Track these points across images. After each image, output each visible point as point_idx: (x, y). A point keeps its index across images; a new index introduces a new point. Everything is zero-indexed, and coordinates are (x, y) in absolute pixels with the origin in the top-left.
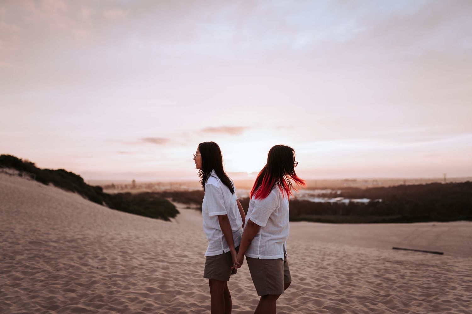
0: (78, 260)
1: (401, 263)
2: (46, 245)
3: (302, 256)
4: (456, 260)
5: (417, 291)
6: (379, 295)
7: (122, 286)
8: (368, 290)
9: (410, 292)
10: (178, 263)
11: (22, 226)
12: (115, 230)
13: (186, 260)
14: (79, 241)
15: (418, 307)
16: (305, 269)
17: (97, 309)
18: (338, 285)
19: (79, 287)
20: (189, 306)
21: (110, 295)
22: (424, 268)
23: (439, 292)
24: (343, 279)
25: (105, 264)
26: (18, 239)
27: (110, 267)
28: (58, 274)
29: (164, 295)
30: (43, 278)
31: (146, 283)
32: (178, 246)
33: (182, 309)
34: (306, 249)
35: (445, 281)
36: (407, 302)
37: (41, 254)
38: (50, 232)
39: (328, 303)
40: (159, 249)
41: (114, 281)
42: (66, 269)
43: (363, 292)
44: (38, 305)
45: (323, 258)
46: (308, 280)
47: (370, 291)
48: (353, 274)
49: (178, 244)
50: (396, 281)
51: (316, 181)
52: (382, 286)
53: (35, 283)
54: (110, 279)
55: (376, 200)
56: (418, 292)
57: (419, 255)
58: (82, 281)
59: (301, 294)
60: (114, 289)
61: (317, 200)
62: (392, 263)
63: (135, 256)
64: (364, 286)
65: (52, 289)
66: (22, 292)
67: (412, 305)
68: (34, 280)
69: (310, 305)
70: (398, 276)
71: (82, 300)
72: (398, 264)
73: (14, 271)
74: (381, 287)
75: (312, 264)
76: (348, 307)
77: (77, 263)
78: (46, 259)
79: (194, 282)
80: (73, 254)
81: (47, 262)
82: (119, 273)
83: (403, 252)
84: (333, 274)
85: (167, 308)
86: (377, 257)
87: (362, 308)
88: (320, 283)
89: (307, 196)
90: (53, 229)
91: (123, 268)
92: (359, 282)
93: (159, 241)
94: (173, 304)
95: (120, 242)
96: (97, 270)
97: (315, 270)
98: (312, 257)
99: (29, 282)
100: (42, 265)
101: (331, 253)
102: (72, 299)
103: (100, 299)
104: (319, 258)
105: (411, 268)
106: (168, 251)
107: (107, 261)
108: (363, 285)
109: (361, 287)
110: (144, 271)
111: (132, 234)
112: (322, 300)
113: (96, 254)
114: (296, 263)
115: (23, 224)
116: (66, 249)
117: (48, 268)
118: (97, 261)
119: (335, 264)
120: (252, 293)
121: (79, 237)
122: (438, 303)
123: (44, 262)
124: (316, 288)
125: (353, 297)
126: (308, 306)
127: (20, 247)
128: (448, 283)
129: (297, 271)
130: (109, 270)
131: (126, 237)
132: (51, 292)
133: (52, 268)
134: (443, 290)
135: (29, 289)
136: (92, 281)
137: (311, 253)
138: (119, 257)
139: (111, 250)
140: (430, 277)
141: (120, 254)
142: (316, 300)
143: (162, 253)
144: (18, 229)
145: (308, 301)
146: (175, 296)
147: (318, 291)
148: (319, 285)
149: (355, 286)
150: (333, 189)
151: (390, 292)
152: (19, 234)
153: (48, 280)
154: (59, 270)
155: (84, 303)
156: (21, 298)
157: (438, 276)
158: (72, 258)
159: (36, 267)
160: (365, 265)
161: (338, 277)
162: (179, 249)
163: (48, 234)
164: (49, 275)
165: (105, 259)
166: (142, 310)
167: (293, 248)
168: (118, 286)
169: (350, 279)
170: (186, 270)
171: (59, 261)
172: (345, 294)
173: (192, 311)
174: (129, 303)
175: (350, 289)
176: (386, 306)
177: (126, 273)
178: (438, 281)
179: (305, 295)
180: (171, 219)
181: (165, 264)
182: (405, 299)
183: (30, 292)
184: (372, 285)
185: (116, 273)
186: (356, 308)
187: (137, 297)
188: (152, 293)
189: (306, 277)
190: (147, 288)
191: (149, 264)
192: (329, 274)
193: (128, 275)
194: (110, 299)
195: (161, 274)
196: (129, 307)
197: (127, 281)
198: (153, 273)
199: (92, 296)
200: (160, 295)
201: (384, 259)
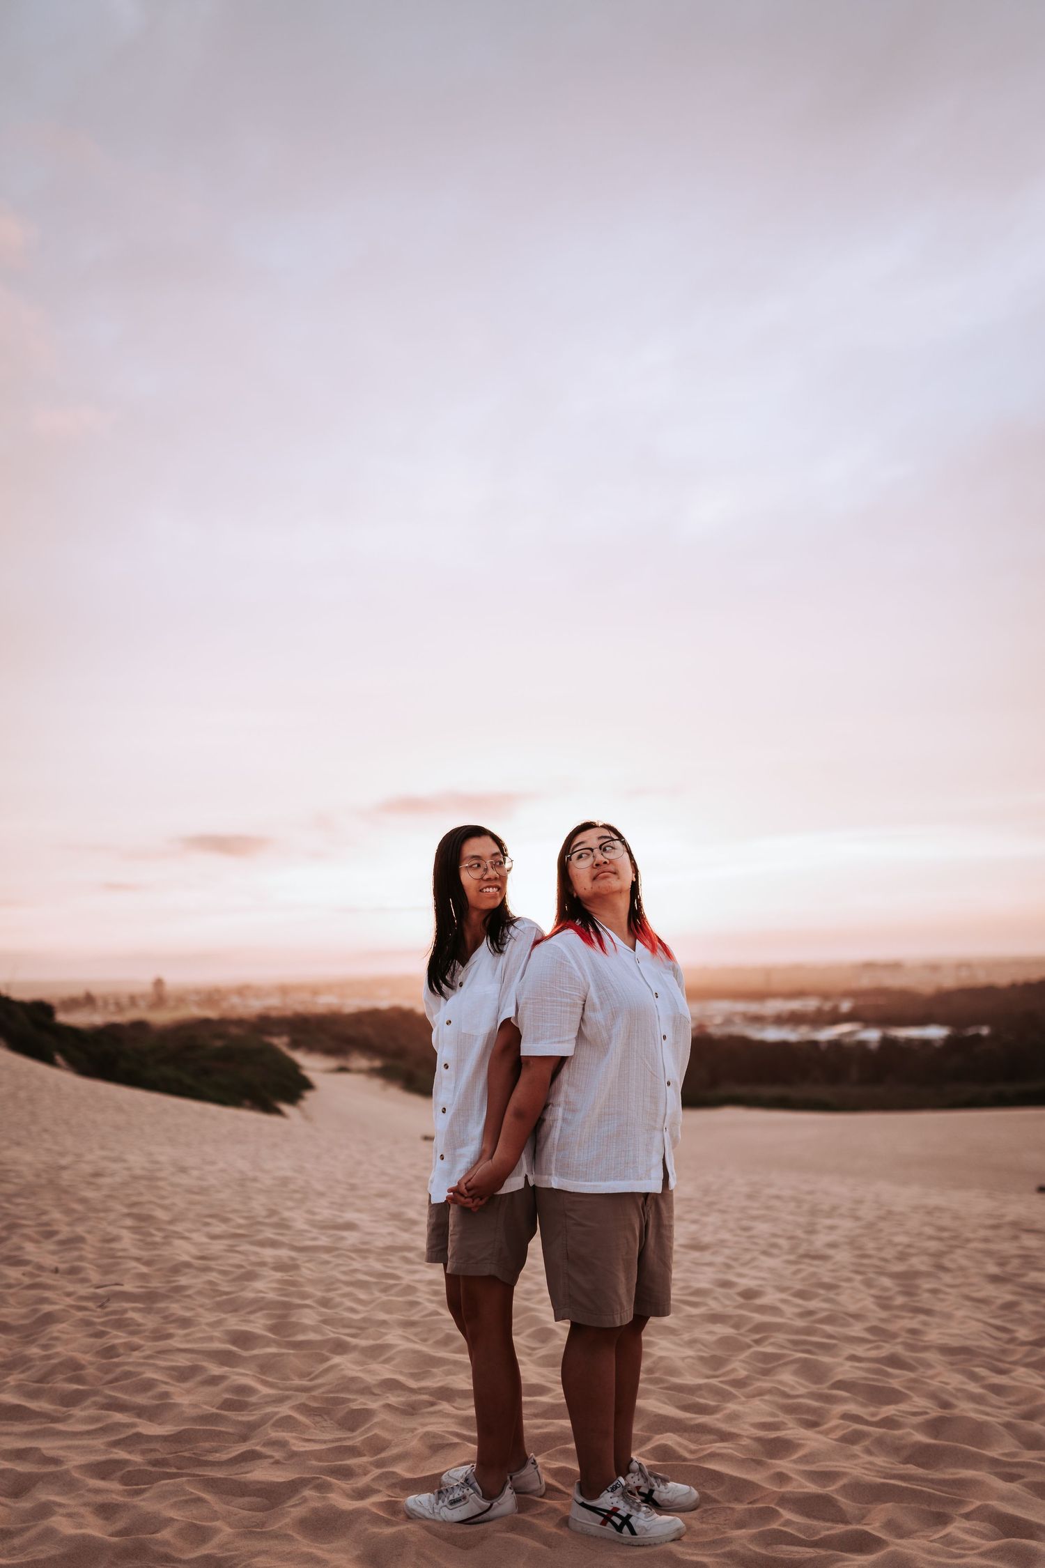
3: (739, 1219)
6: (1013, 1340)
7: (146, 1328)
8: (976, 1326)
10: (328, 1250)
12: (103, 1147)
13: (352, 1238)
16: (753, 1259)
17: (67, 1406)
18: (874, 1311)
20: (376, 1391)
21: (104, 1361)
24: (885, 1289)
25: (81, 1258)
27: (98, 1266)
29: (289, 1354)
31: (223, 1316)
32: (321, 1194)
33: (354, 1400)
34: (750, 1197)
39: (846, 1371)
40: (258, 1206)
41: (114, 1312)
43: (958, 1332)
45: (813, 1223)
46: (771, 1298)
47: (982, 1329)
48: (917, 1274)
49: (319, 1187)
51: (768, 971)
52: (1019, 1312)
54: (101, 1306)
55: (971, 1031)
59: (751, 1342)
60: (119, 1338)
61: (772, 1034)
63: (178, 1228)
64: (960, 1313)
69: (787, 1376)
71: (13, 1379)
74: (1016, 1316)
75: (774, 1245)
76: (915, 1381)
79: (389, 1312)
82: (129, 1287)
84: (853, 1275)
85: (303, 1398)
86: (990, 1216)
87: (963, 1383)
88: (813, 1304)
89: (737, 1020)
91: (144, 1269)
92: (943, 1300)
93: (255, 1180)
94: (321, 1385)
95: (125, 1184)
96: (56, 1276)
97: (789, 1261)
98: (774, 1220)
101: (834, 1208)
103: (74, 1373)
104: (799, 1225)
106: (290, 1209)
107: (88, 1248)
108: (957, 1309)
109: (948, 1316)
110: (213, 1276)
111: (162, 1158)
112: (826, 1359)
113: (47, 1224)
114: (722, 1243)
118: (53, 1247)
119: (853, 1243)
124: (800, 1323)
125: (926, 1348)
126: (781, 1382)
129: (728, 1266)
130: (95, 1277)
131: (143, 1168)
136: (42, 1313)
137: (768, 1208)
138: (125, 1234)
139: (96, 1210)
141: (129, 1222)
142: (806, 1360)
143: (268, 1216)
145: (779, 1365)
146: (328, 1359)
147: (809, 1331)
148: (810, 1313)
149: (928, 1312)
150: (825, 996)
155: (20, 1389)
160: (954, 1242)
161: (868, 1284)
162: (324, 1202)
165: (81, 1239)
166: (220, 1408)
167: (706, 1192)
168: (131, 1328)
169: (909, 1292)
170: (355, 1271)
172: (899, 1340)
173: (388, 1407)
174: (172, 1385)
175: (914, 1323)
176: (1039, 1375)
177: (155, 1284)
179: (764, 1347)
180: (285, 1107)
181: (284, 1253)
184: (988, 1309)
185: (122, 1285)
186: (942, 1385)
187: (196, 1363)
188: (246, 1349)
189: (761, 1286)
190: (228, 1332)
191: (231, 1254)
192: (838, 1274)
193: (161, 1291)
194: (106, 1373)
195: (274, 1285)
196: (172, 1399)
197: (159, 1311)
198: (246, 1283)
199: (45, 1363)
200: (275, 1355)
201: (1013, 1224)
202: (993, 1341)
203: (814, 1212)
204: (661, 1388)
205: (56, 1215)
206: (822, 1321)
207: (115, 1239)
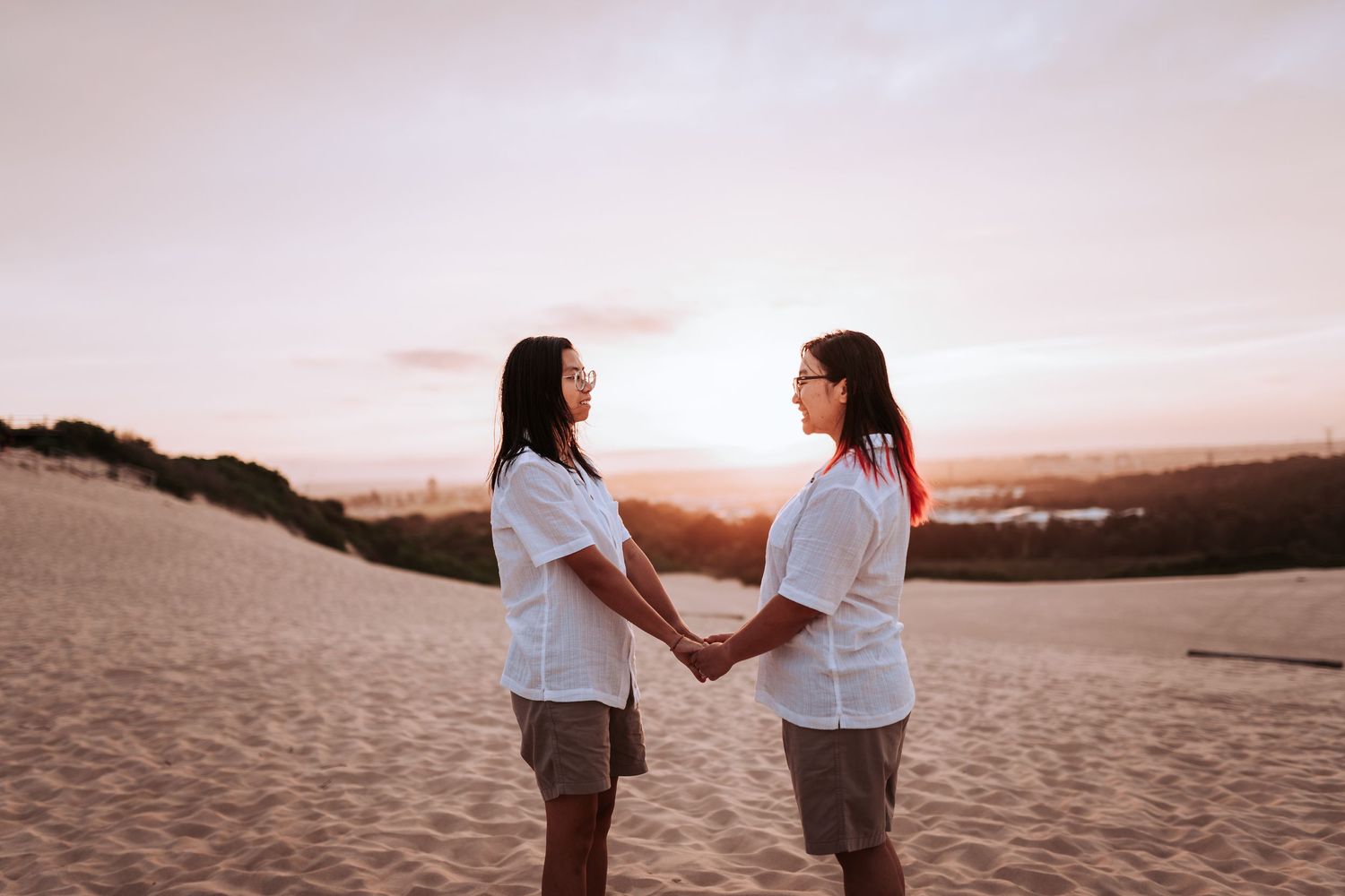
0: (238, 725)
1: (1222, 702)
2: (154, 681)
5: (1293, 800)
6: (1172, 819)
8: (1137, 803)
9: (1271, 805)
11: (100, 624)
12: (369, 626)
14: (254, 663)
15: (1310, 863)
16: (928, 733)
18: (1039, 788)
19: (220, 819)
21: (311, 845)
22: (1300, 719)
24: (1051, 764)
25: (316, 739)
26: (75, 664)
27: (330, 746)
28: (168, 775)
29: (481, 839)
30: (118, 791)
31: (431, 797)
36: (1270, 844)
37: (130, 708)
38: (175, 639)
39: (1011, 856)
41: (333, 794)
42: (196, 757)
43: (1121, 811)
44: (82, 884)
45: (984, 694)
46: (942, 775)
47: (1143, 807)
48: (1078, 747)
50: (1217, 768)
52: (1177, 788)
53: (90, 808)
54: (323, 787)
56: (1297, 804)
57: (1272, 672)
58: (232, 798)
59: (921, 824)
60: (331, 820)
62: (1196, 703)
63: (409, 707)
64: (1121, 789)
65: (139, 827)
66: (46, 838)
67: (1289, 856)
68: (93, 798)
69: (953, 864)
70: (1223, 748)
71: (222, 866)
72: (1216, 708)
73: (38, 768)
74: (1176, 792)
75: (949, 717)
76: (1078, 868)
77: (233, 737)
78: (142, 726)
80: (226, 707)
81: (143, 736)
82: (351, 768)
83: (1221, 664)
84: (1019, 748)
88: (981, 781)
90: (188, 629)
91: (369, 749)
92: (1104, 774)
93: (491, 657)
94: (505, 873)
96: (287, 755)
97: (961, 734)
98: (951, 690)
99: (74, 804)
100: (126, 744)
102: (194, 861)
103: (281, 858)
104: (972, 696)
105: (1258, 719)
107: (324, 728)
108: (1118, 784)
109: (1110, 792)
110: (429, 756)
111: (416, 636)
113: (295, 704)
115: (103, 616)
116: (209, 689)
117: (143, 755)
118: (294, 727)
119: (1021, 713)
120: (764, 826)
121: (259, 650)
123: (137, 734)
124: (969, 802)
125: (1089, 829)
126: (946, 870)
127: (76, 688)
130: (322, 754)
132: (136, 836)
133: (154, 754)
135: (69, 828)
136: (264, 796)
138: (363, 713)
140: (1323, 748)
141: (368, 701)
142: (971, 847)
144: (86, 631)
145: (947, 850)
146: (517, 843)
147: (977, 812)
148: (979, 791)
149: (1091, 789)
151: (1208, 808)
153: (134, 796)
154: (172, 760)
156: (38, 860)
158: (220, 719)
159: (109, 751)
160: (1115, 712)
161: (1035, 757)
163: (169, 644)
164: (142, 777)
165: (317, 719)
168: (343, 811)
169: (1073, 766)
171: (178, 730)
172: (1063, 820)
175: (1076, 802)
176: (1200, 859)
177: (376, 764)
179: (933, 828)
182: (1263, 831)
183: (70, 838)
184: (1146, 784)
185: (344, 765)
186: (1102, 872)
187: (398, 848)
188: (444, 832)
189: (934, 761)
190: (431, 815)
191: (452, 734)
192: (1005, 747)
193: (380, 772)
194: (312, 857)
195: (484, 765)
196: (364, 887)
197: (373, 792)
198: (459, 763)
199: (257, 847)
200: (469, 840)
201: (1168, 692)
202: (1153, 819)
203: (987, 682)
204: (827, 877)
207: (351, 718)
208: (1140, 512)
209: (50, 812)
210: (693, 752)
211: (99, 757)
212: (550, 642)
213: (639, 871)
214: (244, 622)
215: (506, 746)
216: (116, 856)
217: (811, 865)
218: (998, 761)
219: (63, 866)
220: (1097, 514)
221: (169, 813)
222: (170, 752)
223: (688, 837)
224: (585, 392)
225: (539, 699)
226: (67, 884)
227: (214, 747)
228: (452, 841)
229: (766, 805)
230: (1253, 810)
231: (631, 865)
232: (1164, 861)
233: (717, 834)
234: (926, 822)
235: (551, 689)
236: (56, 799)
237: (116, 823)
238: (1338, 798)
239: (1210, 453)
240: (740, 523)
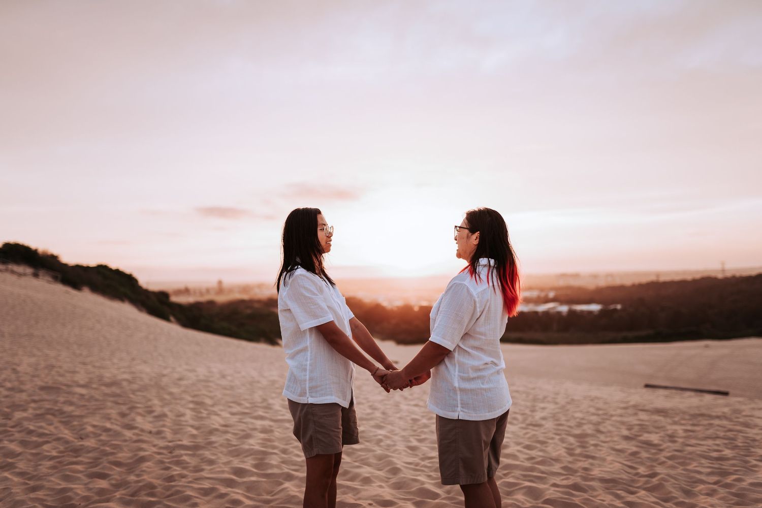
0: (118, 418)
1: (663, 412)
2: (69, 393)
4: (753, 405)
5: (701, 465)
6: (637, 474)
8: (617, 466)
9: (690, 467)
11: (33, 360)
12: (187, 364)
14: (125, 384)
15: (710, 498)
18: (565, 457)
19: (114, 470)
21: (167, 484)
22: (706, 422)
23: (739, 467)
24: (571, 444)
25: (164, 426)
26: (22, 383)
27: (172, 430)
28: (82, 445)
29: (262, 481)
30: (54, 453)
31: (231, 459)
35: (746, 444)
36: (689, 488)
37: (56, 408)
38: (77, 369)
39: (552, 493)
40: (257, 397)
41: (176, 456)
42: (96, 435)
43: (609, 470)
45: (534, 406)
46: (512, 449)
47: (621, 468)
48: (586, 435)
50: (661, 448)
52: (639, 458)
53: (40, 463)
54: (170, 453)
56: (703, 467)
57: (690, 397)
58: (120, 458)
59: (502, 476)
60: (176, 470)
62: (649, 413)
63: (216, 409)
64: (609, 458)
65: (68, 473)
66: (16, 479)
67: (699, 494)
68: (40, 457)
69: (520, 497)
70: (664, 437)
71: (118, 495)
72: (660, 416)
73: (7, 440)
74: (639, 460)
77: (117, 425)
78: (64, 418)
80: (111, 408)
81: (65, 423)
82: (185, 442)
83: (662, 392)
84: (554, 436)
86: (622, 402)
87: (612, 500)
88: (534, 453)
90: (84, 364)
91: (195, 432)
92: (600, 450)
93: (258, 382)
94: (276, 500)
95: (193, 385)
96: (148, 435)
97: (522, 427)
99: (30, 461)
100: (56, 428)
101: (545, 398)
102: (101, 492)
103: (150, 491)
104: (527, 407)
105: (683, 422)
106: (273, 398)
107: (168, 420)
108: (607, 456)
109: (604, 460)
110: (229, 436)
111: (215, 370)
112: (541, 486)
113: (150, 407)
115: (34, 356)
116: (101, 398)
117: (67, 434)
118: (151, 419)
119: (554, 417)
120: (417, 476)
121: (126, 376)
122: (744, 489)
123: (61, 422)
124: (528, 464)
125: (593, 480)
126: (516, 500)
127: (24, 396)
128: (753, 450)
130: (169, 435)
132: (67, 478)
133: (73, 433)
134: (747, 462)
135: (28, 474)
136: (137, 457)
138: (188, 412)
140: (718, 437)
141: (191, 406)
142: (530, 488)
143: (262, 402)
144: (25, 364)
145: (516, 490)
146: (281, 484)
147: (532, 469)
148: (532, 458)
149: (593, 458)
151: (656, 468)
152: (26, 373)
153: (63, 456)
154: (83, 437)
156: (12, 491)
157: (732, 436)
158: (109, 414)
159: (46, 432)
160: (605, 417)
161: (562, 440)
163: (74, 372)
164: (67, 446)
165: (165, 415)
168: (183, 465)
169: (583, 446)
171: (85, 420)
172: (579, 474)
174: (199, 498)
175: (585, 464)
176: (652, 495)
177: (200, 440)
178: (733, 445)
179: (508, 478)
181: (266, 423)
182: (685, 481)
183: (29, 479)
184: (623, 456)
185: (181, 441)
186: (600, 501)
187: (216, 486)
188: (240, 477)
190: (232, 468)
191: (240, 424)
192: (546, 435)
193: (202, 444)
194: (167, 491)
195: (260, 441)
197: (199, 456)
198: (246, 440)
199: (136, 485)
200: (254, 482)
201: (635, 406)
202: (627, 474)
203: (535, 400)
205: (156, 402)
206: (538, 463)
207: (183, 415)
208: (619, 307)
209: (16, 465)
210: (375, 436)
211: (41, 435)
212: (311, 371)
213: (349, 499)
214: (115, 361)
215: (272, 431)
216: (57, 489)
217: (443, 497)
218: (542, 443)
219: (26, 494)
220: (595, 308)
221: (84, 466)
222: (82, 432)
223: (376, 481)
224: (329, 236)
225: (306, 402)
226: (31, 504)
227: (107, 430)
228: (244, 482)
229: (417, 465)
230: (680, 470)
231: (345, 496)
232: (632, 496)
233: (391, 480)
234: (505, 475)
235: (312, 397)
236: (19, 458)
237: (55, 471)
238: (726, 464)
239: (658, 275)
240: (395, 309)
